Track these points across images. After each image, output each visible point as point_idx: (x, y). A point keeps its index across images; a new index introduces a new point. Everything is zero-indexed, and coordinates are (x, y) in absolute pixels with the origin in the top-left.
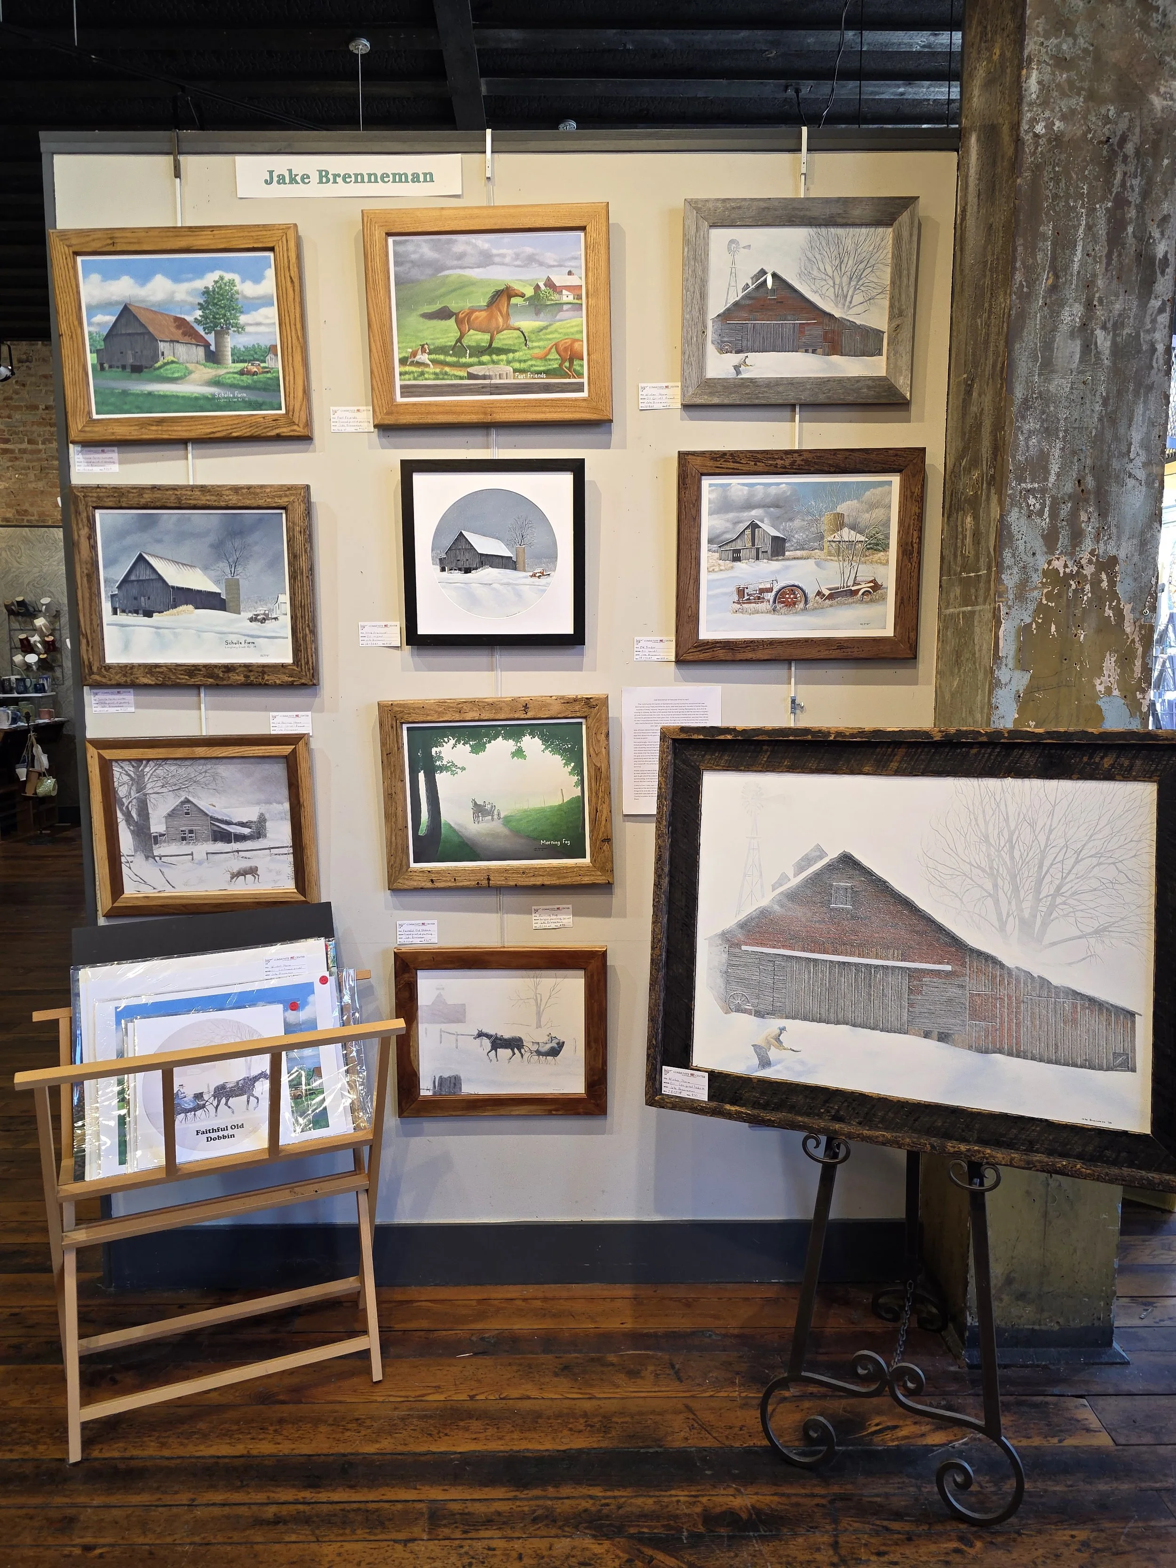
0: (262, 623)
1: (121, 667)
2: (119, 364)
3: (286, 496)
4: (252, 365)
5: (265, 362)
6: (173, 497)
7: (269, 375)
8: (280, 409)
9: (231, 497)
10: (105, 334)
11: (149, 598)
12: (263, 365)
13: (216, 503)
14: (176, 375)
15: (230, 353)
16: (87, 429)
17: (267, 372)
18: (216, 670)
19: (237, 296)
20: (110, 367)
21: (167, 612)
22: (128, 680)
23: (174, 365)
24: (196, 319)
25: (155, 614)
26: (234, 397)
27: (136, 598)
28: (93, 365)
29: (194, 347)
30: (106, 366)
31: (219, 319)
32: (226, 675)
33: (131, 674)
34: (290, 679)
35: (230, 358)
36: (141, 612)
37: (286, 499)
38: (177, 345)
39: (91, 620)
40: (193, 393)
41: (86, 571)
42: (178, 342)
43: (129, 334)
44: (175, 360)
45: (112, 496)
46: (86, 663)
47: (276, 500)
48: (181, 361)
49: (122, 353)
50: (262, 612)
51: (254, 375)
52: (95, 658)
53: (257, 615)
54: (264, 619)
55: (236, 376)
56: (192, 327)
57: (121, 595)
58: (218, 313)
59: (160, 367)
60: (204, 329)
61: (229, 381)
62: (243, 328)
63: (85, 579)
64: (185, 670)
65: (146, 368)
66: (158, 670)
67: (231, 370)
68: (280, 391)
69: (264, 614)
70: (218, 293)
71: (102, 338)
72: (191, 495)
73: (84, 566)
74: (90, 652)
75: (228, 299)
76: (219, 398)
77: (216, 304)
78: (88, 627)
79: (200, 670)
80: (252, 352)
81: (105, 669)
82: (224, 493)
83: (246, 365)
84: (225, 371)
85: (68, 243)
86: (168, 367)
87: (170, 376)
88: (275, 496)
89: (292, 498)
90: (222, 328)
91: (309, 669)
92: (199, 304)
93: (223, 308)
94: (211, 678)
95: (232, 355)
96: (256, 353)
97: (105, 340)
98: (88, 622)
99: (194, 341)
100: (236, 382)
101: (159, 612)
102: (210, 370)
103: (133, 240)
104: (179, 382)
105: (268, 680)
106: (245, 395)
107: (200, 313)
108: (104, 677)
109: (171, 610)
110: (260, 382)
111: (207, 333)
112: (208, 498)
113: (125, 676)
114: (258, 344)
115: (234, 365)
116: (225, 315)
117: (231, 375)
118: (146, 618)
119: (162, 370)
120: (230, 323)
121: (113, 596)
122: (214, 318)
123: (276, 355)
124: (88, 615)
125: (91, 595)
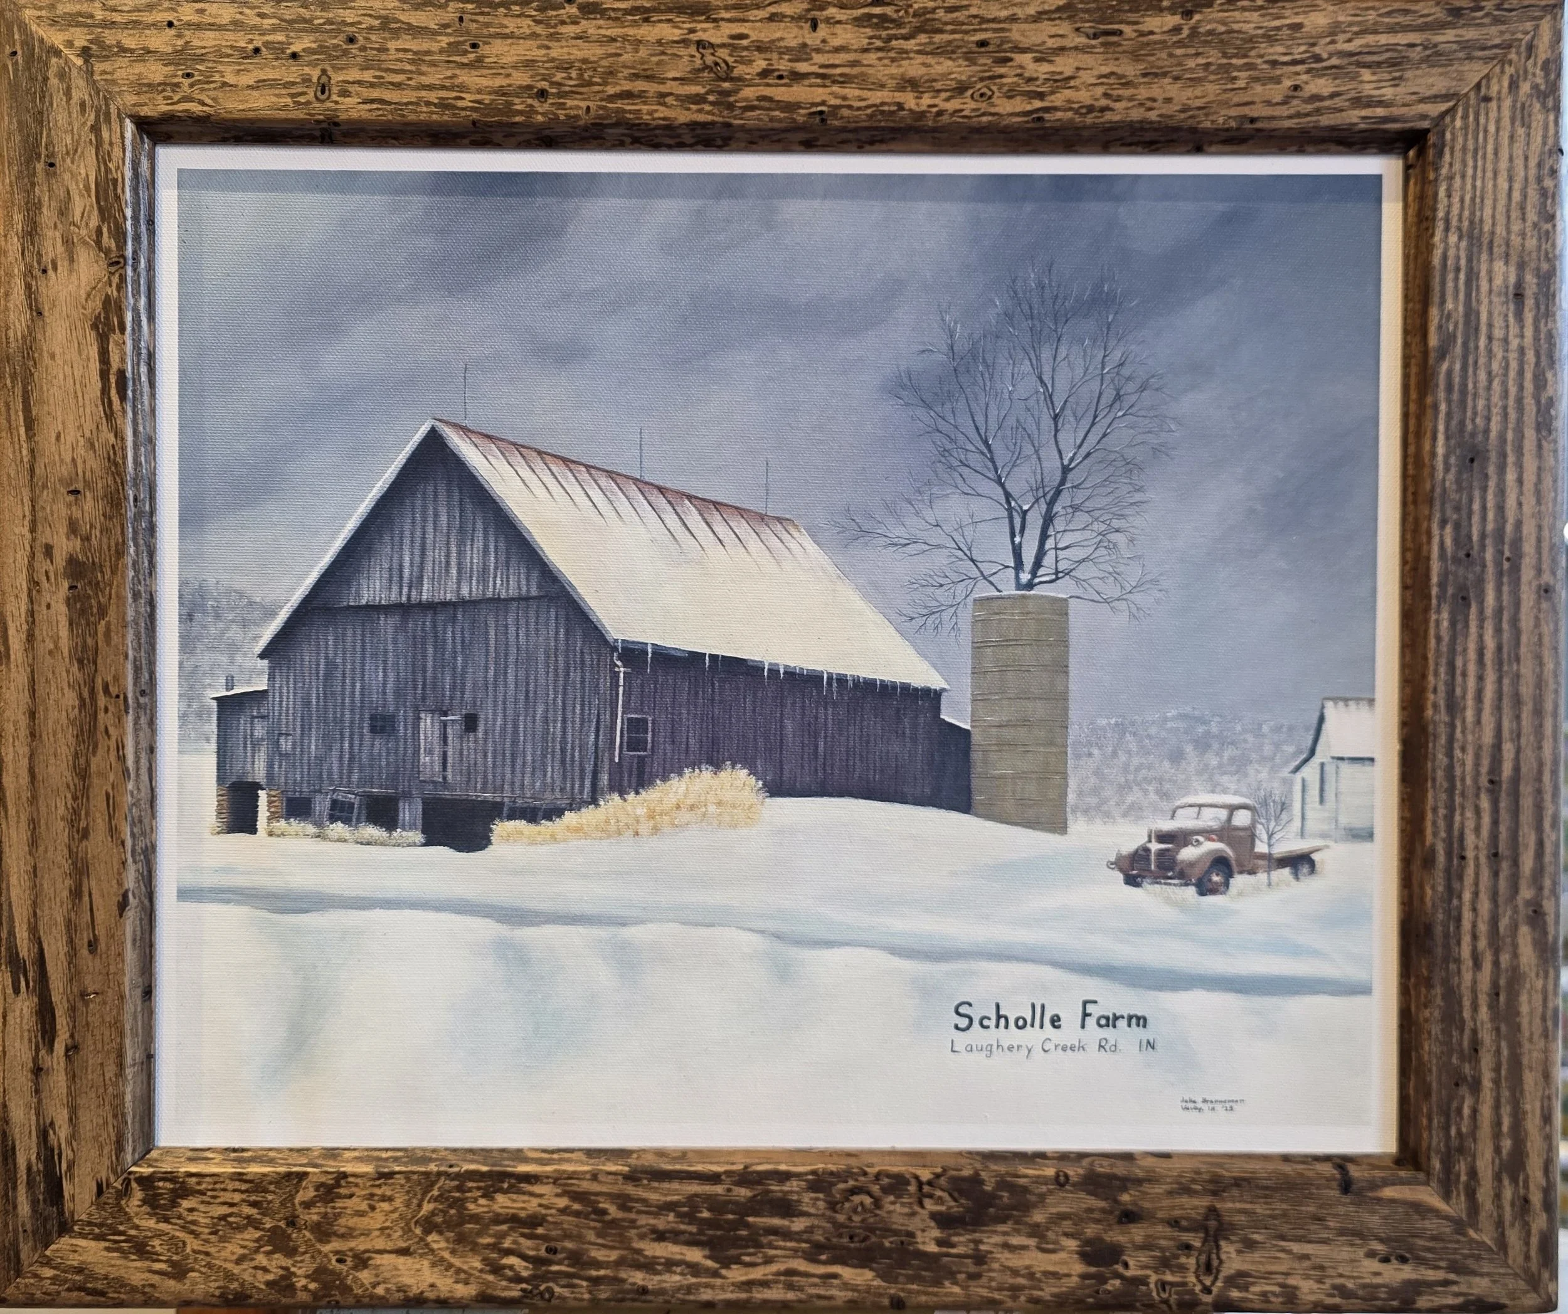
0: (1205, 888)
1: (257, 1185)
3: (1435, 57)
6: (685, 61)
9: (1065, 65)
11: (470, 723)
13: (967, 105)
18: (896, 1210)
21: (588, 816)
22: (302, 1270)
25: (501, 829)
27: (382, 725)
32: (962, 1244)
33: (323, 1231)
34: (1396, 1274)
36: (410, 811)
37: (1434, 81)
39: (80, 869)
41: (64, 546)
45: (278, 50)
46: (26, 1153)
47: (1369, 82)
50: (1212, 818)
52: (89, 1120)
53: (1175, 838)
54: (1221, 863)
57: (286, 701)
63: (57, 597)
64: (688, 1209)
66: (503, 1203)
69: (1225, 832)
72: (802, 52)
73: (58, 509)
74: (58, 1081)
78: (55, 913)
79: (787, 1208)
81: (152, 1202)
82: (1016, 33)
88: (1358, 60)
89: (1474, 72)
91: (1523, 1205)
94: (863, 1258)
98: (57, 886)
101: (532, 815)
105: (1239, 1279)
108: (141, 1249)
109: (612, 804)
112: (914, 68)
113: (279, 1242)
118: (442, 853)
121: (230, 706)
124: (58, 831)
125: (88, 705)
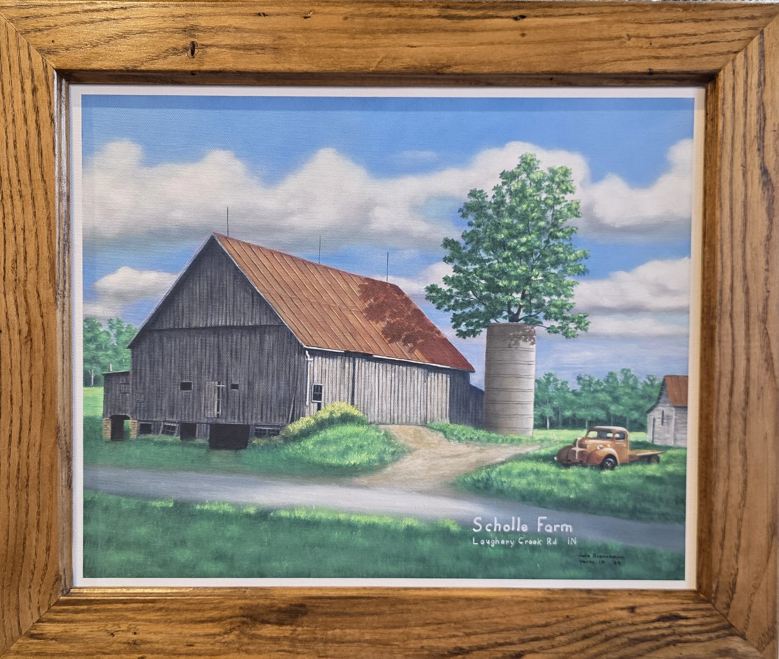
2: (174, 421)
4: (602, 435)
5: (642, 428)
7: (652, 469)
8: (679, 574)
10: (137, 327)
12: (634, 436)
14: (354, 459)
15: (531, 397)
16: (50, 629)
17: (648, 460)
19: (572, 221)
20: (145, 429)
23: (349, 429)
24: (432, 289)
26: (532, 534)
28: (89, 422)
29: (418, 373)
30: (131, 424)
31: (507, 291)
35: (530, 411)
38: (363, 366)
40: (400, 516)
42: (368, 357)
43: (215, 330)
44: (355, 412)
48: (373, 416)
49: (186, 386)
51: (602, 466)
55: (544, 467)
56: (418, 314)
58: (503, 273)
59: (305, 434)
60: (457, 321)
61: (520, 483)
62: (580, 322)
65: (260, 434)
67: (532, 450)
68: (682, 519)
70: (512, 211)
71: (128, 338)
75: (541, 230)
76: (483, 535)
77: (503, 245)
80: (603, 397)
83: (580, 434)
84: (512, 451)
85: (44, 40)
86: (330, 433)
87: (335, 461)
90: (514, 318)
92: (448, 243)
93: (525, 256)
95: (538, 403)
96: (616, 400)
97: (134, 345)
99: (418, 357)
100: (543, 487)
102: (462, 448)
103: (258, 40)
104: (363, 480)
106: (568, 528)
107: (448, 270)
110: (622, 488)
111: (462, 334)
114: (626, 372)
115: (541, 434)
116: (527, 280)
117: (530, 465)
119: (309, 443)
120: (540, 306)
122: (492, 287)
123: (683, 407)
